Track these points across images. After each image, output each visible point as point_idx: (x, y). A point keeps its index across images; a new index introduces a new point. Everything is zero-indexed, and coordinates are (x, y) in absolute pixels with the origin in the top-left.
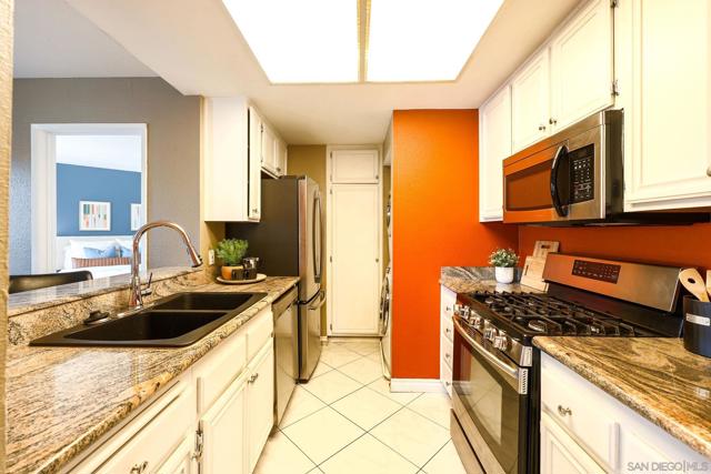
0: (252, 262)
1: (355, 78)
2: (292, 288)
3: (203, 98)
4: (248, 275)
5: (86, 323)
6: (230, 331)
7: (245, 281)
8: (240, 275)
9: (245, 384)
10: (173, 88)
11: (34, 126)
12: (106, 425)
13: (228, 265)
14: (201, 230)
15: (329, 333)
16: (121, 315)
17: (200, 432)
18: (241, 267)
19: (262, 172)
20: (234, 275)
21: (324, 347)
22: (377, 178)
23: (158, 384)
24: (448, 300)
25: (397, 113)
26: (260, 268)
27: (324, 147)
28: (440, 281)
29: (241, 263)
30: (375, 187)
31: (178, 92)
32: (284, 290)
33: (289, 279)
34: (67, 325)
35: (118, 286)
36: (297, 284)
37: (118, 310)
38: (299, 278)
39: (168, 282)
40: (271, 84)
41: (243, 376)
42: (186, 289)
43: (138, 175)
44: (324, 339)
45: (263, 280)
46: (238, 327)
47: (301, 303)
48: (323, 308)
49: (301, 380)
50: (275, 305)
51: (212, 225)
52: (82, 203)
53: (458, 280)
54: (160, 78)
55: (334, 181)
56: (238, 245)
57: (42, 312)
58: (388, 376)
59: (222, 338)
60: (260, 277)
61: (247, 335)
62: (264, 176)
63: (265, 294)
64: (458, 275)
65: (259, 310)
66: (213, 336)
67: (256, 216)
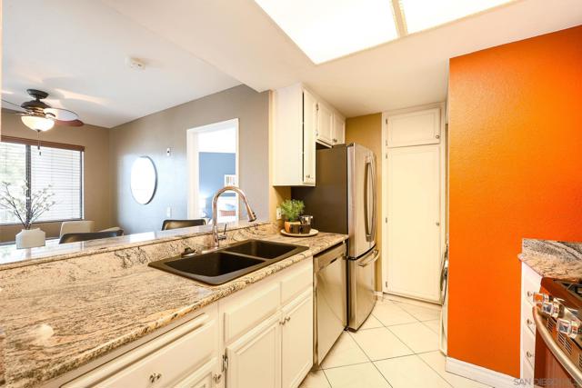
0: (307, 219)
1: (393, 34)
2: (341, 243)
3: (272, 92)
4: (302, 230)
5: (183, 255)
6: (258, 278)
7: (300, 235)
8: (296, 229)
9: (277, 325)
10: (251, 89)
11: (188, 131)
12: (122, 340)
13: (289, 221)
14: (270, 192)
15: (385, 290)
16: (204, 252)
17: (225, 357)
18: (299, 223)
19: (317, 144)
20: (292, 230)
21: (379, 302)
22: (438, 137)
23: (176, 315)
24: (530, 282)
25: (453, 61)
26: (314, 225)
27: (378, 115)
28: (520, 256)
29: (299, 220)
30: (436, 147)
31: (255, 91)
32: (327, 246)
33: (339, 235)
34: (173, 255)
35: (206, 232)
36: (347, 241)
37: (205, 248)
38: (347, 236)
39: (243, 231)
40: (317, 66)
41: (275, 317)
42: (256, 237)
43: (234, 155)
44: (380, 294)
45: (316, 235)
46: (267, 275)
47: (350, 258)
48: (377, 263)
49: (348, 328)
50: (316, 259)
51: (278, 189)
52: (226, 176)
53: (552, 259)
54: (244, 85)
55: (389, 146)
56: (296, 205)
57: (158, 245)
58: (445, 351)
59: (247, 283)
60: (313, 232)
61: (281, 284)
62: (319, 147)
63: (307, 248)
64: (552, 252)
65: (293, 263)
66: (240, 281)
67: (312, 181)
